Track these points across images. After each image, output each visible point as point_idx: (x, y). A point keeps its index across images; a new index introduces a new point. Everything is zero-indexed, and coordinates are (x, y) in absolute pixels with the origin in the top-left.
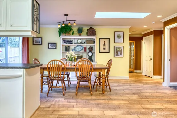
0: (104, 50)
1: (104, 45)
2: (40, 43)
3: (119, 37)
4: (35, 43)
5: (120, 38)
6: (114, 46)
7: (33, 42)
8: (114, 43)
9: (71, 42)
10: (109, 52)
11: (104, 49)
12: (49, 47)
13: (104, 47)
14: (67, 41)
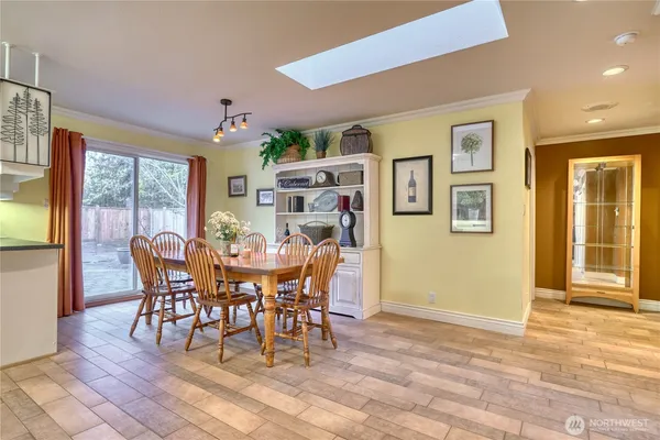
0: (412, 204)
1: (412, 184)
2: (243, 192)
3: (470, 144)
4: (233, 193)
5: (477, 149)
6: (451, 187)
7: (230, 188)
8: (452, 173)
9: (303, 182)
10: (429, 212)
11: (412, 199)
12: (258, 201)
13: (411, 194)
14: (292, 181)
